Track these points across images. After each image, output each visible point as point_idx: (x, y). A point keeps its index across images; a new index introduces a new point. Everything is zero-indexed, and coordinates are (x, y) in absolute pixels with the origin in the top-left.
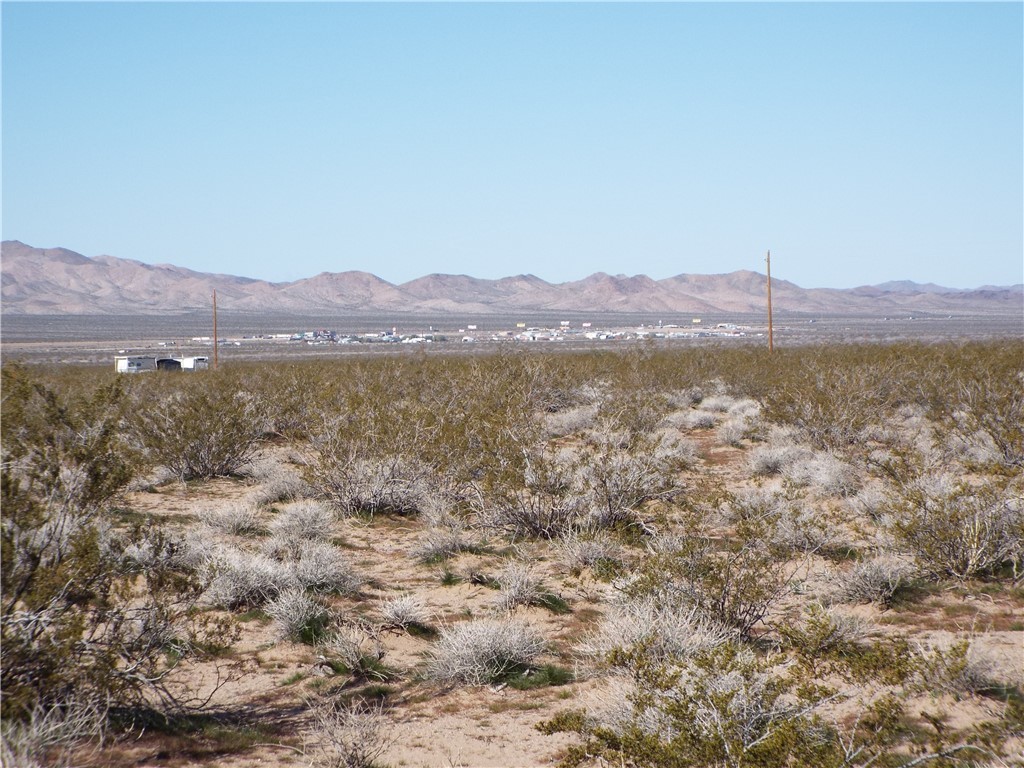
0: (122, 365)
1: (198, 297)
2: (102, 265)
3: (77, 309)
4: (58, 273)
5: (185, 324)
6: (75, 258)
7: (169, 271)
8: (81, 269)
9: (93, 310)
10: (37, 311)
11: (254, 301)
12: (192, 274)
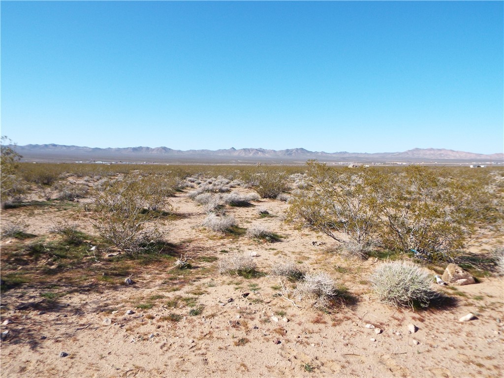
0: (472, 166)
1: (473, 157)
2: (457, 152)
3: (453, 158)
4: (450, 153)
5: (471, 161)
6: (453, 151)
7: (468, 153)
8: (454, 153)
9: (455, 158)
10: (447, 158)
11: (483, 157)
12: (472, 153)
